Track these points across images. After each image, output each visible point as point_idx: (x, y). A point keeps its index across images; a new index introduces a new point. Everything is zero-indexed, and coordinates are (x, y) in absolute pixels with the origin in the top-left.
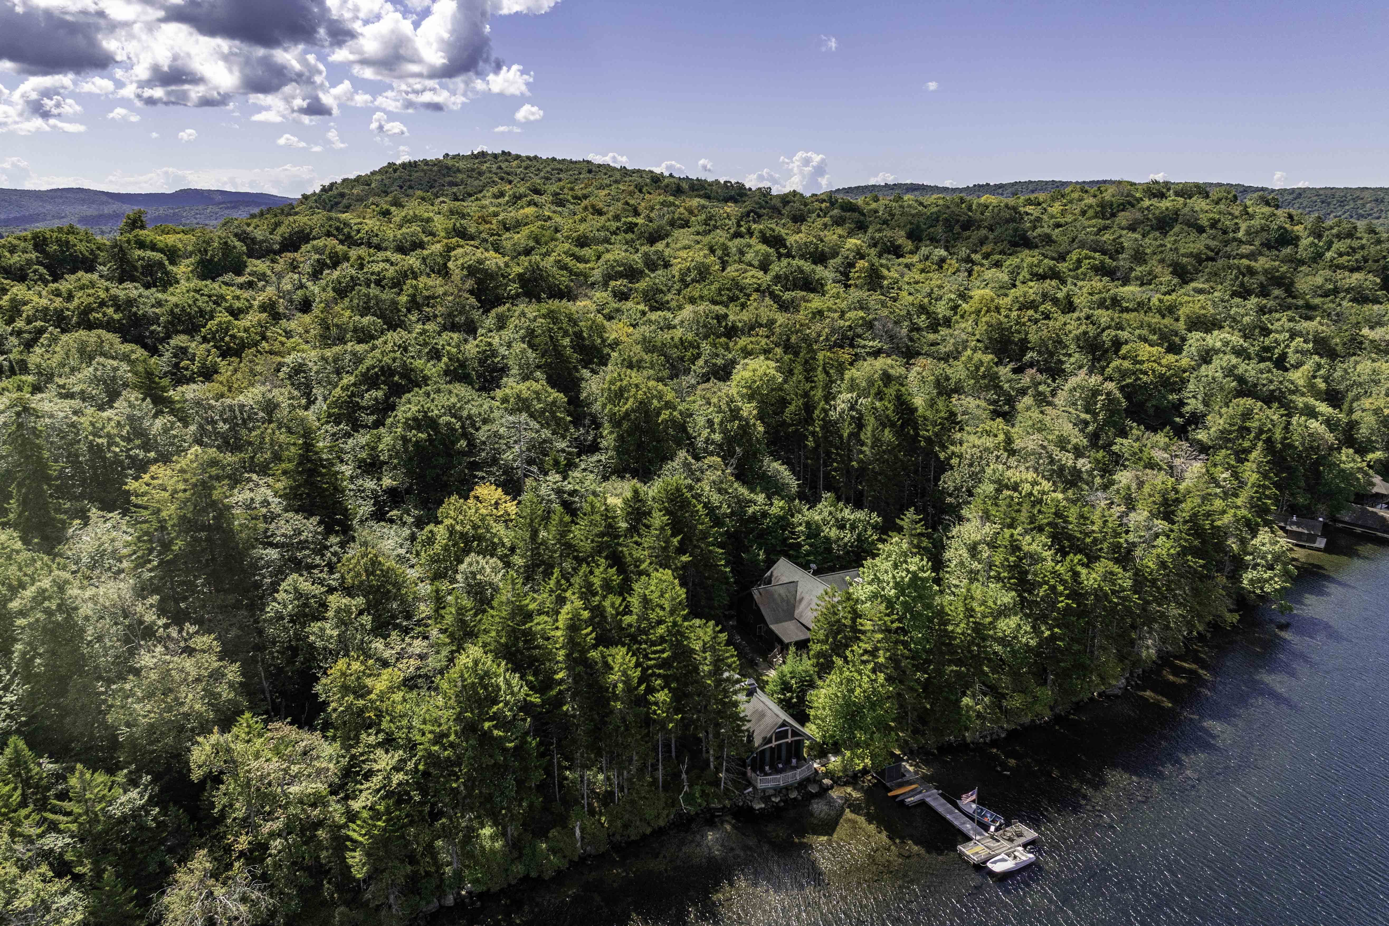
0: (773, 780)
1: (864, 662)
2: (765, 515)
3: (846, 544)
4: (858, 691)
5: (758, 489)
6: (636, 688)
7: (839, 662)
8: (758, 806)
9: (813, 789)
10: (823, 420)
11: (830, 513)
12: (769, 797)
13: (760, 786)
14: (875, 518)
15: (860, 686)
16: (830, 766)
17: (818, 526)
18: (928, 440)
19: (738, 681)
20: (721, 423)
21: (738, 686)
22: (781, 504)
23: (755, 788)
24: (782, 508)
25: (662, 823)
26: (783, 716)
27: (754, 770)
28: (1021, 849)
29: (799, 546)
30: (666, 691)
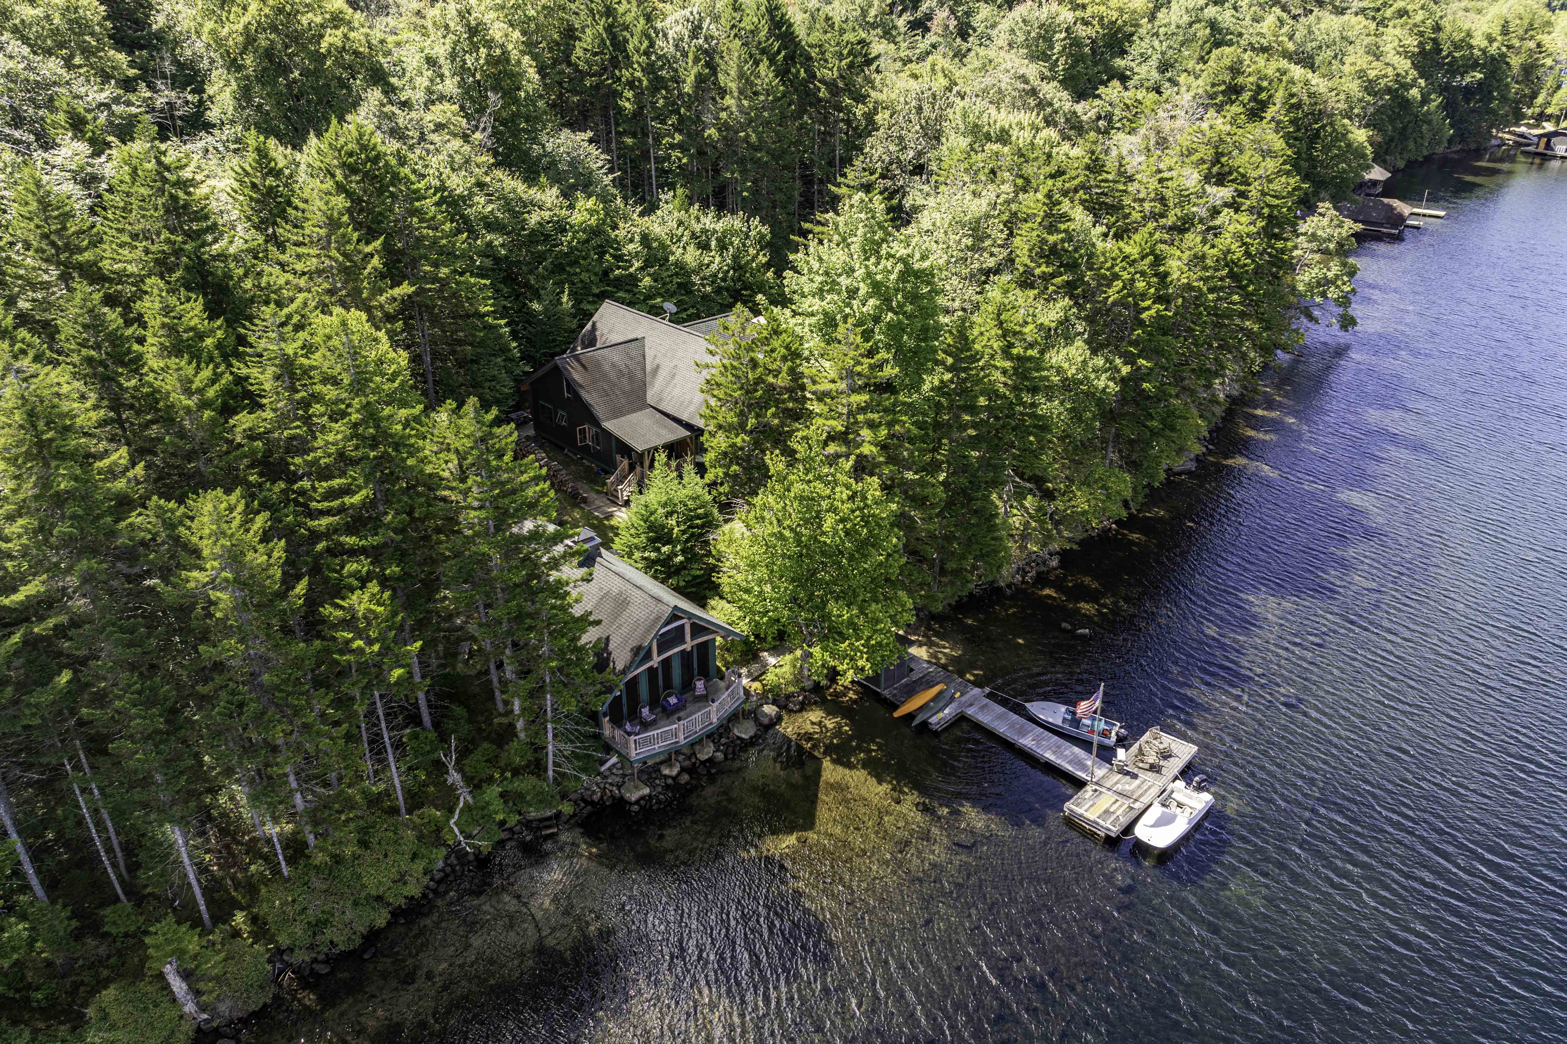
0: (663, 737)
1: (833, 460)
2: (561, 227)
3: (715, 275)
4: (829, 522)
5: (543, 179)
6: (282, 595)
7: (775, 462)
8: (636, 793)
9: (745, 731)
10: (647, 53)
11: (680, 223)
12: (656, 768)
13: (634, 753)
14: (758, 228)
15: (833, 509)
16: (770, 677)
17: (663, 246)
18: (831, 85)
19: (556, 538)
20: (453, 56)
21: (559, 549)
22: (590, 203)
23: (624, 759)
24: (591, 212)
25: (413, 889)
26: (673, 600)
27: (617, 722)
28: (1180, 784)
29: (633, 280)
30: (373, 587)
